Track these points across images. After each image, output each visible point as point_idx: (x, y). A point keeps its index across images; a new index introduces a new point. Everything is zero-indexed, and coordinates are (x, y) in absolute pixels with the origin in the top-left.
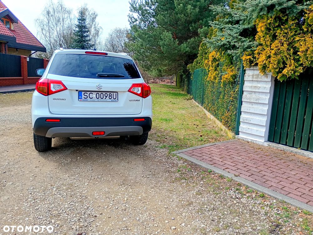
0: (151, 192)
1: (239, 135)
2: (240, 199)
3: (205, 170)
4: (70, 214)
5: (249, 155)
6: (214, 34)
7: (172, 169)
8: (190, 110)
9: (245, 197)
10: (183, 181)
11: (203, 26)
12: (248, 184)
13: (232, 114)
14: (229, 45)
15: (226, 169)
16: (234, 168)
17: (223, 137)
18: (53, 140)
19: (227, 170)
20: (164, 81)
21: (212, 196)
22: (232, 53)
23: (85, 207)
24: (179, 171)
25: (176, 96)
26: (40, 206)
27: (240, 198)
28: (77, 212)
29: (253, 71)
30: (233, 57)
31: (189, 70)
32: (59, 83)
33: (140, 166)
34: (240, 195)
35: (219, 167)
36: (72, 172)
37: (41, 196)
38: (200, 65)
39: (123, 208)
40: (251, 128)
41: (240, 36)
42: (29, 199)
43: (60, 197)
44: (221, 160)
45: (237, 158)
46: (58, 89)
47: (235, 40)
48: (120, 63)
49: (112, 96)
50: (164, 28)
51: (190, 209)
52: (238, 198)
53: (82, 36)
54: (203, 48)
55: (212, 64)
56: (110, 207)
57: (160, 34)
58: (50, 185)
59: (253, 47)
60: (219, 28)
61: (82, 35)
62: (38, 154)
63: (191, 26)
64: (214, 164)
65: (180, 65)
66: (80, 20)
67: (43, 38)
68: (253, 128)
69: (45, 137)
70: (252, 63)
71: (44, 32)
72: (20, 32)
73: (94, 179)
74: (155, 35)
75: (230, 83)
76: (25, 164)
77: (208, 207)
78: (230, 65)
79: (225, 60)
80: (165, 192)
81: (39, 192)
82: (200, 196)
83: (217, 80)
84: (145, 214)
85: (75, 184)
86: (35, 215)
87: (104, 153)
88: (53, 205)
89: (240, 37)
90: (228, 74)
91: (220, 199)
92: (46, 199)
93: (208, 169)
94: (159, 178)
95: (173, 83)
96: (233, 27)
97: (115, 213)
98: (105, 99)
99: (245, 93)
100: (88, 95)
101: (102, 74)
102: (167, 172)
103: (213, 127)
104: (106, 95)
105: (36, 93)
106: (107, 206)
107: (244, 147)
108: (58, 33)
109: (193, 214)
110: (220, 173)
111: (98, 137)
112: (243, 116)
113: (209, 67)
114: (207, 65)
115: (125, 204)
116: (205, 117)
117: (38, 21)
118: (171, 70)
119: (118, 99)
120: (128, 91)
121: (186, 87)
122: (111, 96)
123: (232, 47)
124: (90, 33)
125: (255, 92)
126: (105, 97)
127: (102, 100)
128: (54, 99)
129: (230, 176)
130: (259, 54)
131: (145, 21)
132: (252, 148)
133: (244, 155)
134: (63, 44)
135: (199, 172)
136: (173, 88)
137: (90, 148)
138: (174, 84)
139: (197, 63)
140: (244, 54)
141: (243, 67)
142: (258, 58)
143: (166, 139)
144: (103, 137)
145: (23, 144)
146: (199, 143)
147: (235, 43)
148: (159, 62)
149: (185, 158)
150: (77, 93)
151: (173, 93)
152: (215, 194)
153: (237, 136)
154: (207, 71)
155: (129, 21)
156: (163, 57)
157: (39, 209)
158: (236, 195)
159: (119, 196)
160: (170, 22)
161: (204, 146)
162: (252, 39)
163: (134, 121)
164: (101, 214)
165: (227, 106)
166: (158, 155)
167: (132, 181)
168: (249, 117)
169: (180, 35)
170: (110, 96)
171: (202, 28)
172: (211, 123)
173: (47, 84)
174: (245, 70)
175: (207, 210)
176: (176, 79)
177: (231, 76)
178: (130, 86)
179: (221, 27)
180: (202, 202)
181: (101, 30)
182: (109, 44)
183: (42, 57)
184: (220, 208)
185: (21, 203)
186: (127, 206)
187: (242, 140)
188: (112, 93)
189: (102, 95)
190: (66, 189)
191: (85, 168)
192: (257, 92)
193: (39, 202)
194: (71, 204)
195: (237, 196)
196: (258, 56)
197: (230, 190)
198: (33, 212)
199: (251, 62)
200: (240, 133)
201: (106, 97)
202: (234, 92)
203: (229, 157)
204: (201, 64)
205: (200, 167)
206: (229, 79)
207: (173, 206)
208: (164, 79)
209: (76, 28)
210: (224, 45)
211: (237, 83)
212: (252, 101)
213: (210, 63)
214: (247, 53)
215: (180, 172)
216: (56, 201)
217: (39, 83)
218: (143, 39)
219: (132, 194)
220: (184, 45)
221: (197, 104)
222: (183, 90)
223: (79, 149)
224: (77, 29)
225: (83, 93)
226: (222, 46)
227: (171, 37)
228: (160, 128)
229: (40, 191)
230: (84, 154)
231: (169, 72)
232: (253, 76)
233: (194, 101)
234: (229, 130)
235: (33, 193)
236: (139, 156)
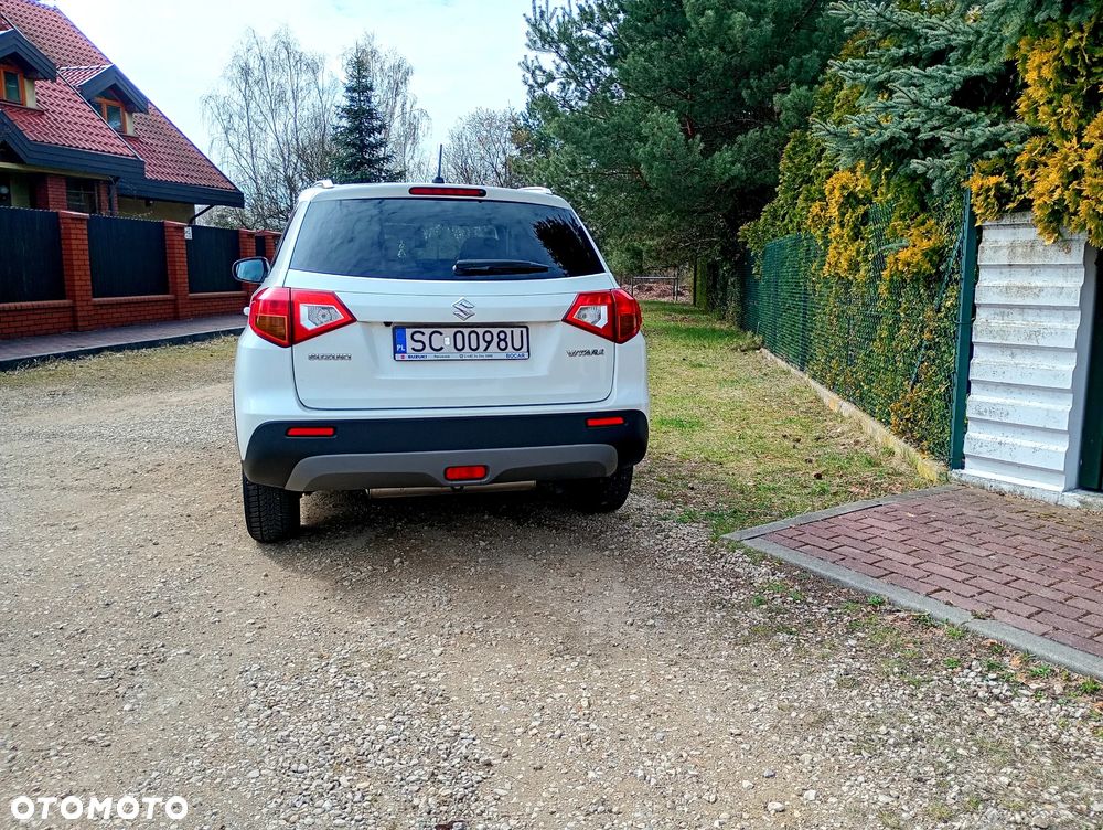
0: (670, 677)
1: (963, 467)
2: (1006, 700)
3: (860, 598)
4: (398, 757)
5: (1015, 541)
6: (837, 108)
7: (734, 596)
8: (761, 387)
9: (1025, 692)
10: (783, 637)
11: (793, 85)
12: (1029, 647)
13: (930, 394)
14: (911, 142)
15: (936, 591)
16: (967, 590)
17: (902, 479)
18: (303, 500)
19: (942, 596)
20: (650, 289)
21: (901, 692)
22: (928, 169)
23: (448, 732)
24: (761, 602)
25: (699, 338)
26: (291, 727)
27: (1006, 697)
28: (421, 748)
29: (1010, 230)
30: (928, 183)
31: (746, 243)
32: (328, 299)
33: (616, 585)
34: (1006, 686)
35: (908, 584)
36: (382, 609)
37: (291, 695)
38: (785, 225)
39: (582, 735)
40: (1009, 440)
41: (953, 105)
42: (251, 706)
43: (356, 695)
44: (912, 561)
45: (968, 552)
46: (325, 322)
47: (935, 122)
48: (519, 222)
49: (509, 340)
50: (649, 99)
51: (828, 740)
52: (998, 699)
53: (363, 147)
54: (796, 161)
55: (843, 215)
56: (535, 731)
57: (636, 121)
58: (314, 656)
59: (1009, 141)
60: (868, 82)
61: (362, 141)
62: (260, 551)
63: (747, 88)
64: (886, 575)
65: (706, 230)
66: (354, 90)
67: (231, 161)
68: (1018, 442)
69: (282, 490)
70: (1009, 203)
71: (234, 140)
72: (154, 142)
73: (462, 633)
74: (617, 127)
75: (918, 280)
76: (218, 584)
77: (893, 731)
78: (918, 215)
79: (896, 199)
80: (723, 677)
81: (280, 681)
82: (855, 692)
83: (862, 272)
84: (663, 757)
85: (399, 650)
86: (281, 760)
87: (482, 543)
88: (335, 725)
89: (954, 109)
90: (910, 249)
91: (933, 700)
92: (310, 705)
93: (866, 594)
94: (690, 626)
95: (682, 295)
96: (927, 76)
97: (556, 752)
98: (486, 350)
99: (981, 315)
100: (425, 339)
101: (472, 264)
102: (718, 607)
103: (857, 443)
104: (488, 337)
105: (250, 340)
106: (521, 730)
107: (989, 513)
108: (280, 139)
109: (841, 758)
110: (918, 606)
111: (462, 487)
112: (977, 398)
113: (826, 229)
114: (817, 219)
115: (586, 723)
116: (818, 410)
117: (212, 103)
118: (675, 247)
119: (528, 351)
120: (565, 320)
121: (732, 306)
122: (504, 340)
123: (923, 149)
124: (388, 134)
125: (1022, 308)
126: (483, 345)
127: (474, 353)
128: (311, 357)
129: (958, 616)
130: (1033, 165)
131: (582, 78)
132: (1022, 517)
133: (996, 540)
134: (297, 177)
135: (835, 606)
136: (686, 312)
137: (431, 526)
138: (687, 298)
139: (775, 217)
140: (973, 169)
141: (973, 217)
142: (1032, 182)
143: (692, 488)
144: (481, 484)
145: (204, 518)
146: (817, 502)
147: (937, 134)
148: (636, 221)
149: (774, 554)
150: (387, 336)
151: (687, 330)
152: (909, 683)
153: (955, 474)
154: (820, 242)
155: (526, 83)
156: (646, 200)
157: (291, 738)
158: (988, 686)
159: (559, 691)
160: (670, 78)
161: (838, 510)
162: (999, 114)
163: (587, 426)
164: (507, 756)
165: (911, 364)
166: (676, 545)
167: (596, 641)
168: (1000, 400)
169: (707, 121)
170: (500, 340)
171: (787, 91)
172: (846, 429)
173: (287, 307)
174: (980, 229)
175: (891, 741)
176: (691, 280)
177: (925, 254)
178: (570, 301)
179: (877, 79)
180: (865, 714)
181: (424, 122)
182: (454, 171)
183: (227, 223)
184: (938, 735)
185: (226, 719)
186: (593, 726)
187: (975, 487)
188: (508, 330)
189: (473, 336)
190: (371, 669)
191: (424, 596)
192: (1030, 307)
193: (288, 714)
194: (396, 719)
195: (996, 691)
196: (1032, 173)
197: (963, 668)
198: (272, 748)
199: (1003, 197)
200: (967, 461)
201: (489, 343)
202: (939, 311)
203: (941, 550)
204: (791, 221)
205: (838, 585)
206: (918, 263)
207: (761, 728)
208: (647, 281)
209: (341, 118)
210: (893, 140)
211: (950, 277)
212: (1012, 341)
213: (834, 211)
214: (984, 165)
215: (765, 606)
216: (345, 710)
217: (261, 304)
218: (577, 143)
219: (603, 685)
220: (724, 156)
221: (782, 364)
222: (722, 319)
223: (391, 532)
224: (345, 123)
225: (409, 332)
226: (884, 145)
227: (677, 130)
228: (662, 451)
229: (285, 678)
230: (414, 548)
231: (670, 257)
232: (1012, 247)
233: (770, 356)
234: (923, 452)
235: (261, 684)
236: (607, 553)
